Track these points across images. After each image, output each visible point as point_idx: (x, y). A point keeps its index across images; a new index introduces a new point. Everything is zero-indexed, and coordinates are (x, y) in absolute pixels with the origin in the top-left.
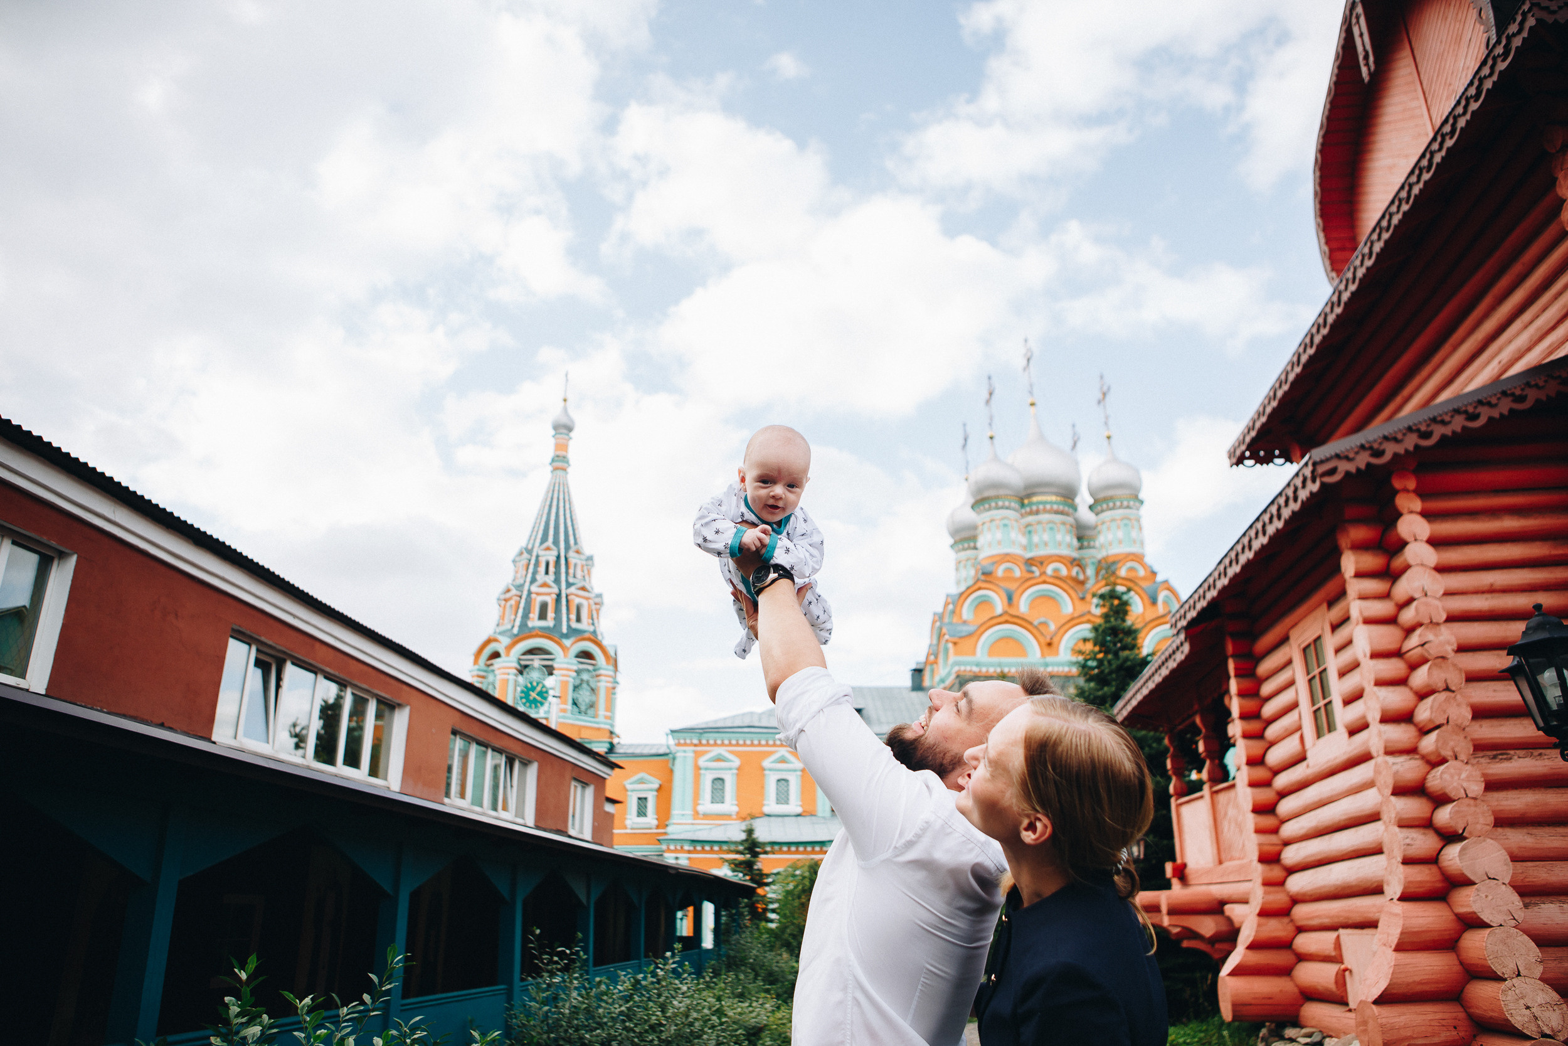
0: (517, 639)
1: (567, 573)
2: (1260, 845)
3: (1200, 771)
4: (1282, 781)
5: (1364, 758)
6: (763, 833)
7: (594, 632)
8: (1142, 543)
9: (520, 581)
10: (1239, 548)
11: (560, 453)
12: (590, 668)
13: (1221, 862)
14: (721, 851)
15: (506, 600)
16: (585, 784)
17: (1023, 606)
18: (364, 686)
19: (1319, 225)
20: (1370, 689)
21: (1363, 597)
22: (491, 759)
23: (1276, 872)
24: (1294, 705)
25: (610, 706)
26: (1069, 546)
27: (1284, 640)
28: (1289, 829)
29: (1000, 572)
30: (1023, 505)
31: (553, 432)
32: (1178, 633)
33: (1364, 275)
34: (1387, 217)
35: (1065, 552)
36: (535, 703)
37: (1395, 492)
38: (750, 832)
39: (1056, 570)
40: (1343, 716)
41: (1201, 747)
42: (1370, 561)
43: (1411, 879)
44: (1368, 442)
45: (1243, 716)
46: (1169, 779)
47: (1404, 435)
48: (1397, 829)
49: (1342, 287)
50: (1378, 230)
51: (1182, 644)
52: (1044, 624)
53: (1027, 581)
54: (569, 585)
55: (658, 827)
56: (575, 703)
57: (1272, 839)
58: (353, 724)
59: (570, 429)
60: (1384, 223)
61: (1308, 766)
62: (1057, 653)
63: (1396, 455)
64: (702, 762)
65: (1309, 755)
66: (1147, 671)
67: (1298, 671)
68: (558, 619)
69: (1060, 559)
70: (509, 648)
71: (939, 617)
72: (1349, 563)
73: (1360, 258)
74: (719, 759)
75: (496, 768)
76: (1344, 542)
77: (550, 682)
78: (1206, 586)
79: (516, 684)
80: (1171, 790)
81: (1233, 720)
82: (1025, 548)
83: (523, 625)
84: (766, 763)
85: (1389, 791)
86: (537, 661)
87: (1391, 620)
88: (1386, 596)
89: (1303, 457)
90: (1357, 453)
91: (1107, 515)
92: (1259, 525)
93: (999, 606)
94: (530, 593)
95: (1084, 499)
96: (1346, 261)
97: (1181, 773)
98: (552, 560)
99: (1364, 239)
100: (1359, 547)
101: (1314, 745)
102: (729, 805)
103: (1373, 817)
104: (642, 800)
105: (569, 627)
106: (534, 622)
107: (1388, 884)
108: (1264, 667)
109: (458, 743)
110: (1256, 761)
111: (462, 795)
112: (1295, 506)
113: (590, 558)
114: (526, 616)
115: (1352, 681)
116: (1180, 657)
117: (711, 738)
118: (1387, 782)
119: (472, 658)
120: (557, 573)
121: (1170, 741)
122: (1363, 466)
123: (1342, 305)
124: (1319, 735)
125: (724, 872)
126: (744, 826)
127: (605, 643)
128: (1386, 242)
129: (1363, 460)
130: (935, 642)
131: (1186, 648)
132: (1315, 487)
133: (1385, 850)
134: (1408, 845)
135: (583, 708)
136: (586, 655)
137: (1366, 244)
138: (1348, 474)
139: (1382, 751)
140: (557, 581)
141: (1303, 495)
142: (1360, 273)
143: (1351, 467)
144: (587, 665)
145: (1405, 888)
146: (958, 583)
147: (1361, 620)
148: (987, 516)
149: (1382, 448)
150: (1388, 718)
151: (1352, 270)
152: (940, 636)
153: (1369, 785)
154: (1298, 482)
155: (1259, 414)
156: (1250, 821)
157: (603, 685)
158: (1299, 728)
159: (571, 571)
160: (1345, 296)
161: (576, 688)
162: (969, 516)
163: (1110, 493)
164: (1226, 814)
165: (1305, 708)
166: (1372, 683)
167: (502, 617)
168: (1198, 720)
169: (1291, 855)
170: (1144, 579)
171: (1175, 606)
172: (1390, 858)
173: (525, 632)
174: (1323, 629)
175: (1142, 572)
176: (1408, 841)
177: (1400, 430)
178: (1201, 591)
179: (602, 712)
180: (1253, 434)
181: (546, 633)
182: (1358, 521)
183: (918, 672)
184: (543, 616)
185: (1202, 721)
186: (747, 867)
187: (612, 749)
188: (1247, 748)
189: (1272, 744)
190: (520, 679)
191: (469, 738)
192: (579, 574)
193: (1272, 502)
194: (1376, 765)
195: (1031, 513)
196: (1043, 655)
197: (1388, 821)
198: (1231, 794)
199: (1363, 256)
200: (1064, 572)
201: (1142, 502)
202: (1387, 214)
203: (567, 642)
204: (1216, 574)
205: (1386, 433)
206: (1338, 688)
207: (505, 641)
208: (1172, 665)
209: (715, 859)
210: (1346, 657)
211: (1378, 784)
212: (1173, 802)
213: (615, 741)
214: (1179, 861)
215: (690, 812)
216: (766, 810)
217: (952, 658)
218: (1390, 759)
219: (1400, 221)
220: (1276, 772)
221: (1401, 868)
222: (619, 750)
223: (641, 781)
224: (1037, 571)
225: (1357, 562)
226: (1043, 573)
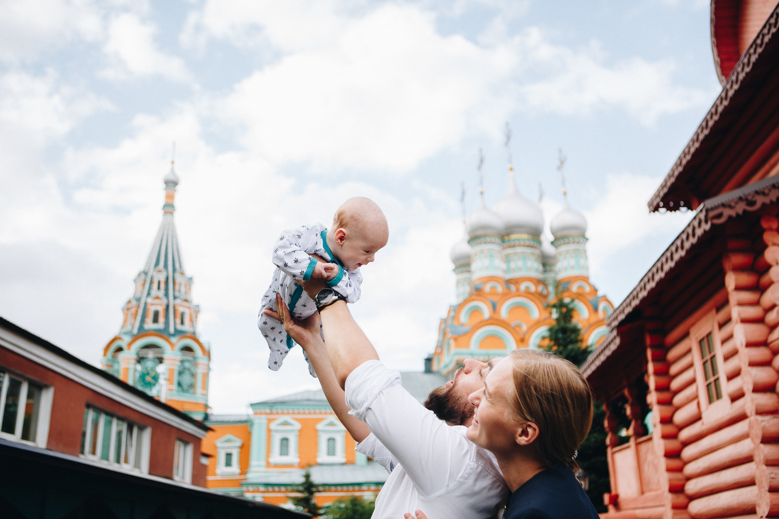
0: (136, 338)
1: (174, 289)
2: (670, 480)
3: (628, 428)
4: (685, 434)
5: (742, 417)
6: (317, 477)
7: (194, 333)
8: (587, 269)
9: (138, 295)
10: (654, 270)
11: (170, 201)
12: (190, 358)
13: (643, 493)
14: (287, 491)
15: (128, 309)
16: (186, 443)
17: (504, 312)
18: (19, 372)
19: (714, 42)
20: (746, 369)
21: (741, 304)
22: (115, 426)
23: (681, 499)
24: (693, 381)
25: (205, 386)
26: (537, 270)
27: (686, 335)
28: (690, 469)
29: (487, 288)
30: (503, 241)
31: (164, 186)
32: (612, 330)
33: (745, 78)
34: (761, 37)
35: (534, 274)
36: (150, 385)
37: (763, 231)
38: (307, 476)
39: (527, 288)
40: (727, 388)
41: (628, 411)
42: (745, 279)
43: (775, 502)
44: (744, 195)
45: (658, 389)
46: (606, 435)
47: (770, 190)
48: (764, 467)
49: (728, 86)
50: (754, 46)
51: (615, 338)
52: (519, 326)
53: (507, 295)
54: (175, 298)
55: (241, 474)
56: (180, 384)
57: (678, 476)
58: (10, 402)
59: (175, 184)
60: (759, 41)
61: (703, 424)
62: (527, 345)
63: (764, 205)
64: (273, 426)
65: (704, 416)
66: (590, 358)
67: (696, 357)
68: (167, 323)
69: (530, 279)
70: (130, 344)
71: (444, 321)
72: (731, 280)
73: (741, 65)
74: (285, 423)
75: (119, 434)
76: (727, 265)
77: (161, 369)
78: (631, 297)
79: (135, 370)
80: (608, 441)
81: (650, 392)
82: (505, 272)
83: (141, 328)
84: (320, 426)
85: (759, 440)
86: (151, 354)
87: (760, 320)
88: (757, 303)
89: (699, 204)
90: (737, 203)
91: (563, 248)
92: (669, 254)
93: (486, 312)
94: (146, 304)
95: (547, 237)
96: (731, 68)
97: (615, 430)
98: (163, 280)
99: (744, 52)
100: (737, 269)
101: (707, 409)
102: (293, 457)
103: (748, 459)
104: (229, 456)
105: (175, 329)
106: (149, 325)
107: (759, 506)
108: (672, 354)
109: (91, 415)
110: (666, 421)
111: (94, 452)
112: (693, 240)
113: (191, 279)
114: (143, 321)
115: (733, 363)
116: (613, 347)
117: (279, 408)
118: (758, 434)
119: (102, 353)
120: (167, 290)
121: (608, 407)
122: (740, 212)
123: (729, 99)
124: (710, 401)
125: (289, 506)
126: (303, 472)
127: (202, 340)
128: (760, 55)
129: (741, 208)
130: (441, 338)
131: (618, 341)
132: (707, 227)
133: (757, 482)
134: (773, 478)
135: (185, 387)
136: (187, 349)
137: (745, 56)
138: (730, 218)
139: (754, 412)
140: (167, 295)
141: (699, 232)
142: (741, 76)
143: (733, 213)
144: (188, 356)
145: (771, 509)
146: (458, 296)
147: (739, 320)
148: (478, 248)
149: (754, 199)
150: (758, 389)
151: (736, 74)
152: (445, 334)
153: (745, 436)
154: (696, 223)
155: (670, 176)
156: (663, 463)
157: (200, 371)
158: (696, 397)
159: (177, 287)
160: (731, 93)
161: (180, 373)
162: (465, 248)
163: (565, 233)
164: (646, 459)
165: (701, 383)
166: (747, 364)
167: (125, 321)
168: (626, 392)
169: (692, 487)
170: (589, 294)
171: (610, 311)
172: (760, 488)
173: (142, 333)
174: (713, 327)
175: (587, 289)
176: (773, 476)
177: (767, 187)
178: (628, 301)
179: (199, 389)
180: (665, 190)
181: (158, 333)
182: (738, 251)
183: (429, 361)
184: (156, 320)
185: (630, 393)
186: (305, 502)
187: (206, 417)
188: (661, 411)
189: (677, 408)
190: (139, 367)
191: (99, 410)
192: (183, 289)
193: (678, 238)
194: (750, 422)
195: (510, 247)
196: (518, 347)
197: (758, 461)
198: (649, 444)
199: (744, 65)
200: (533, 288)
201: (587, 239)
202: (761, 34)
203: (174, 340)
204: (639, 289)
205: (757, 189)
206: (723, 368)
207: (127, 339)
208: (608, 353)
209: (282, 497)
210: (729, 346)
211: (751, 435)
212: (609, 451)
213: (209, 411)
214: (613, 492)
215: (263, 463)
216: (320, 460)
217: (453, 350)
218: (760, 418)
219: (770, 40)
220: (681, 428)
221: (768, 495)
222: (212, 418)
223: (228, 441)
224: (513, 288)
225: (736, 280)
226: (518, 290)
